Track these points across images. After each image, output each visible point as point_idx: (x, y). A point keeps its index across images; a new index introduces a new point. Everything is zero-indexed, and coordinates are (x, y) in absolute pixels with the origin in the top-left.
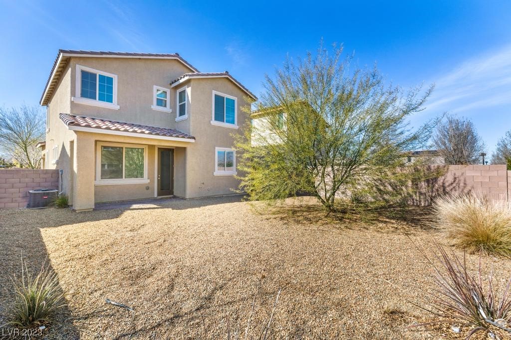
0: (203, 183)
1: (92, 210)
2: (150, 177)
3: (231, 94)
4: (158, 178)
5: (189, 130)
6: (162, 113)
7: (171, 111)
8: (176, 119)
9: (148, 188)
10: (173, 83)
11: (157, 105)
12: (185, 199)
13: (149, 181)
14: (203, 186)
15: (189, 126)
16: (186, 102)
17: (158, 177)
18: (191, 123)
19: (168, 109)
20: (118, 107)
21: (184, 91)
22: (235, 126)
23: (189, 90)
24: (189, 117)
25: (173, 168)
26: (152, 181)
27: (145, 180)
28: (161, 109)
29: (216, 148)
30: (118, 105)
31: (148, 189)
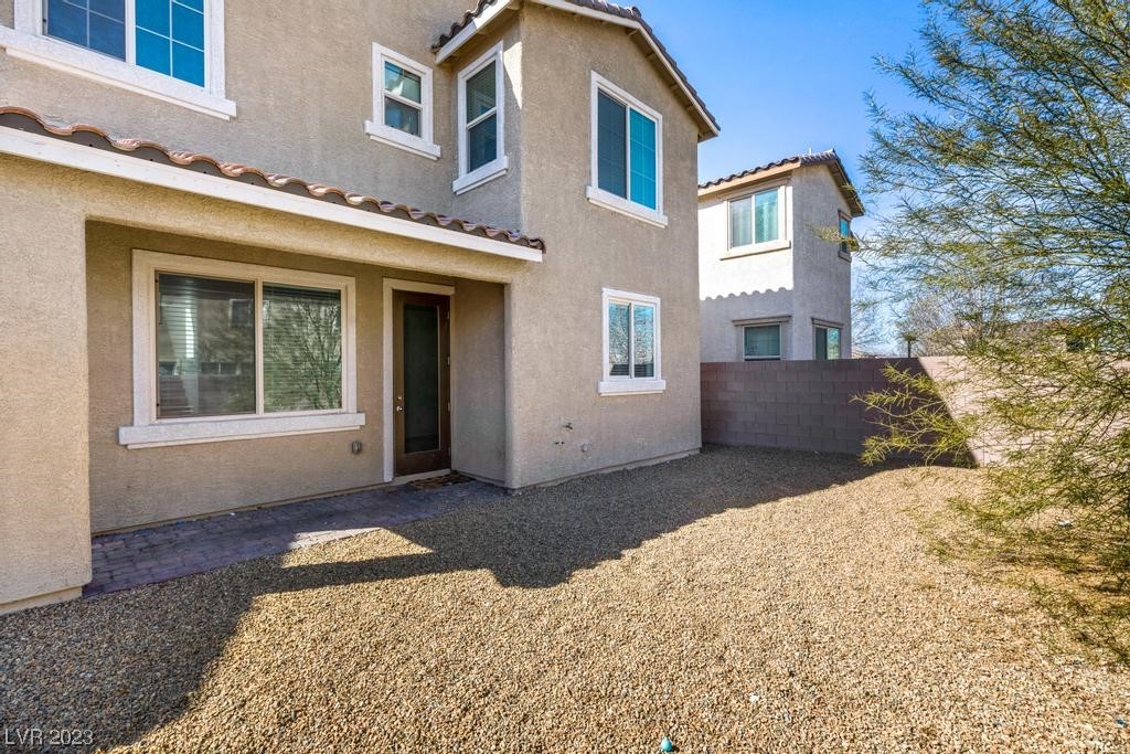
0: (569, 427)
1: (79, 594)
2: (367, 403)
3: (646, 99)
4: (395, 408)
5: (517, 214)
6: (404, 154)
7: (436, 151)
8: (457, 185)
9: (357, 449)
10: (444, 40)
11: (387, 123)
12: (506, 491)
13: (361, 419)
14: (567, 434)
15: (517, 200)
16: (500, 108)
17: (396, 403)
18: (524, 190)
19: (424, 144)
20: (230, 108)
21: (491, 68)
22: (657, 217)
23: (510, 60)
24: (515, 163)
25: (447, 368)
26: (374, 419)
27: (346, 418)
28: (400, 138)
29: (607, 292)
30: (228, 96)
31: (359, 451)
